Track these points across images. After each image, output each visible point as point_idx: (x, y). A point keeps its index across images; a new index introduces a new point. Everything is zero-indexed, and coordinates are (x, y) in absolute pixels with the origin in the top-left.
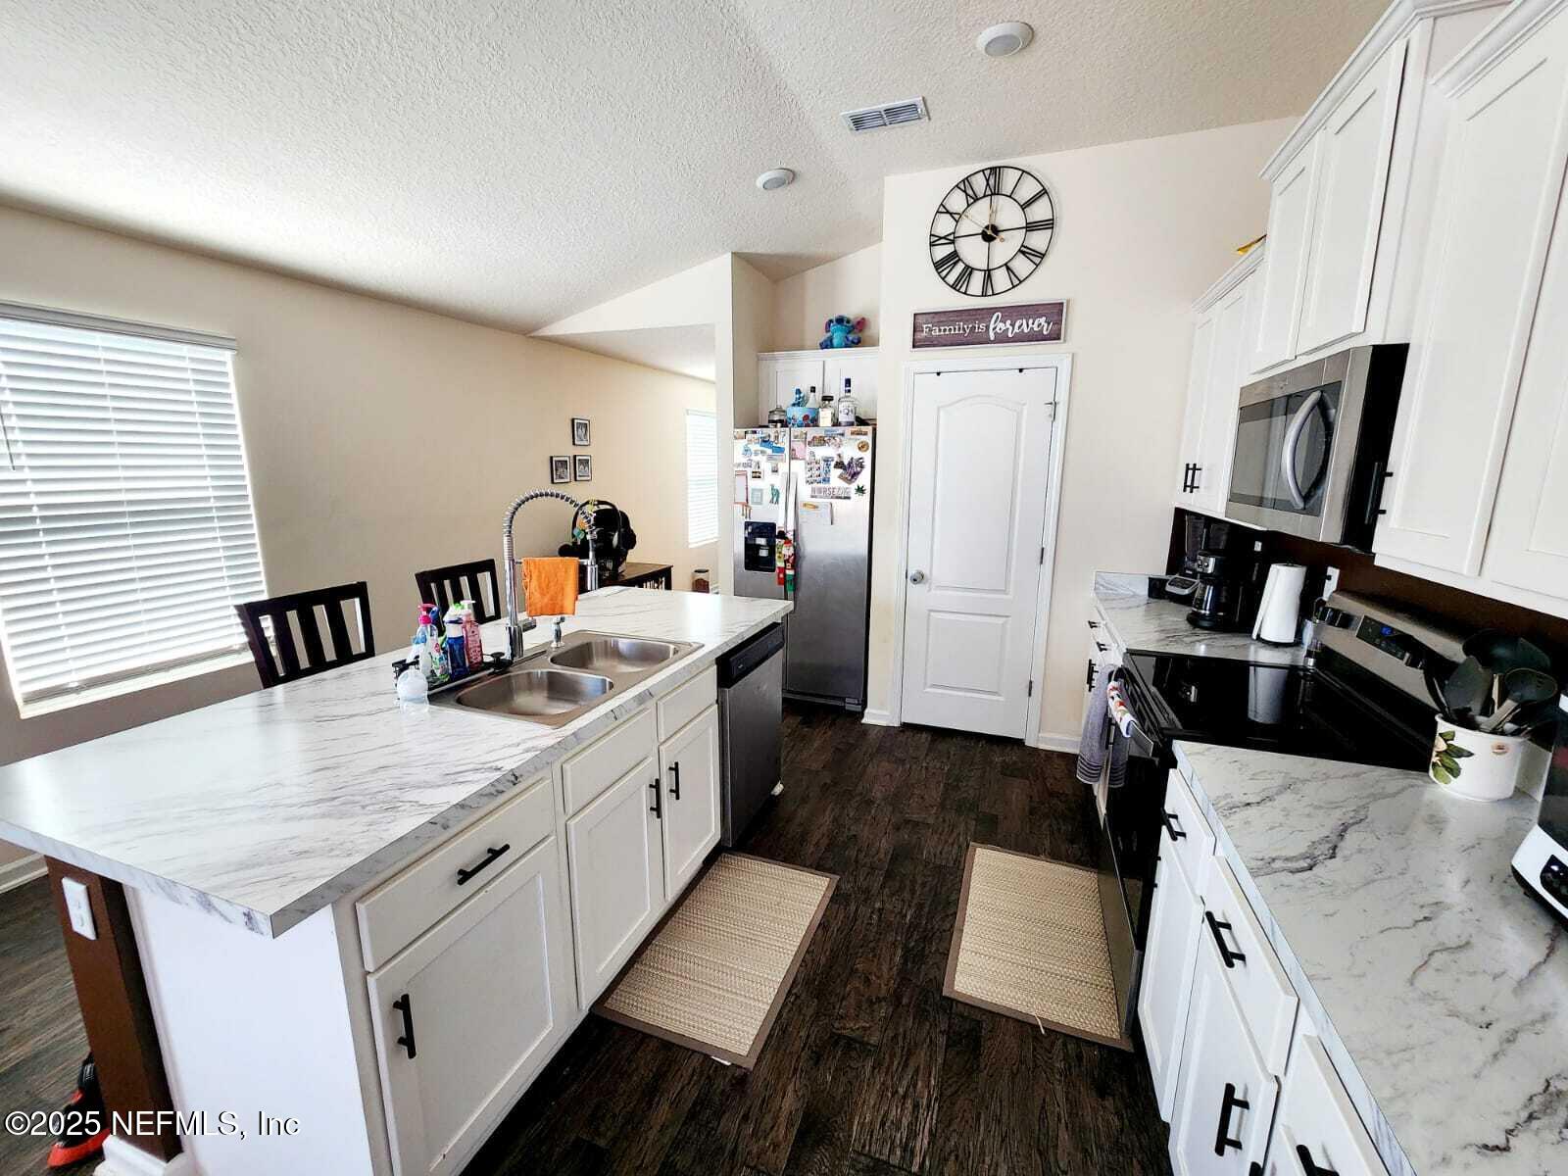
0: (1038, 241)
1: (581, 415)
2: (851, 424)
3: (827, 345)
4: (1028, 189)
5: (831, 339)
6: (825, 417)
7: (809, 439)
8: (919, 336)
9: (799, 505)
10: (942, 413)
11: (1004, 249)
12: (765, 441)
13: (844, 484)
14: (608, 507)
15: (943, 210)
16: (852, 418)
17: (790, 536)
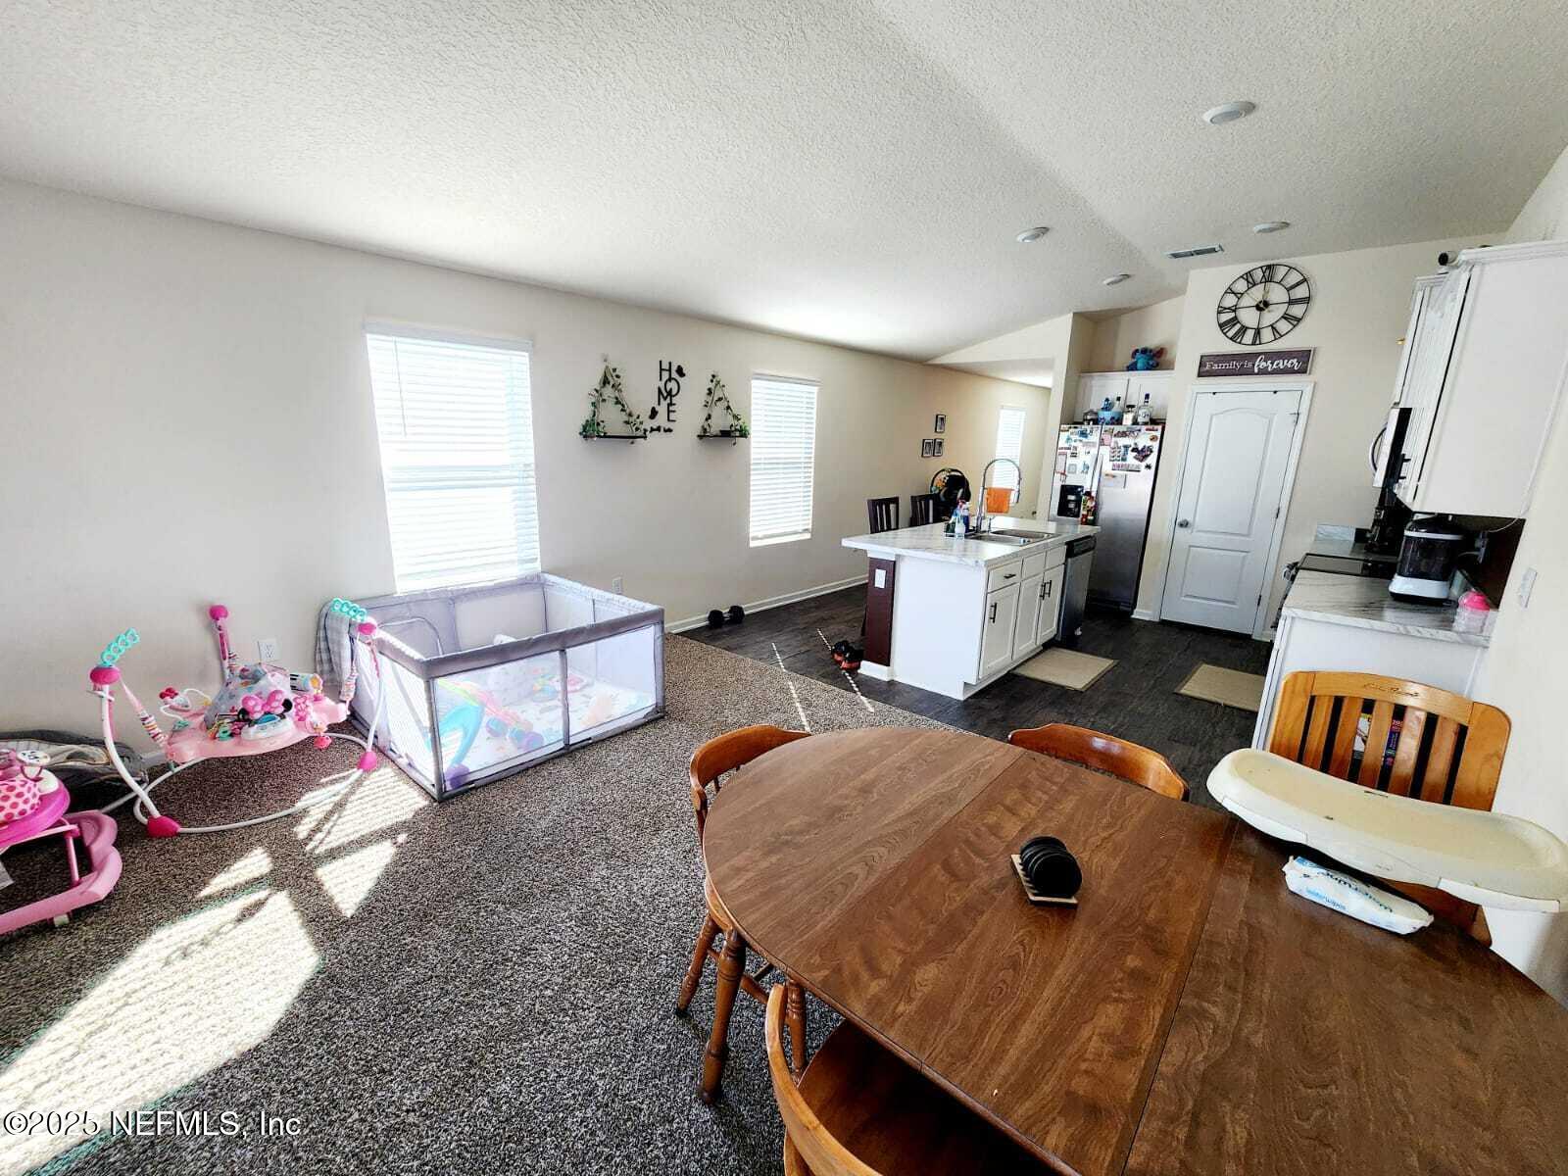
0: (1297, 310)
1: (942, 412)
2: (1145, 424)
3: (1132, 368)
4: (1294, 278)
5: (1135, 364)
6: (1128, 419)
7: (1115, 432)
8: (1202, 370)
9: (1103, 475)
10: (1214, 420)
11: (1270, 316)
12: (1082, 434)
13: (1137, 462)
14: (959, 474)
15: (1230, 291)
16: (1147, 419)
17: (1094, 494)
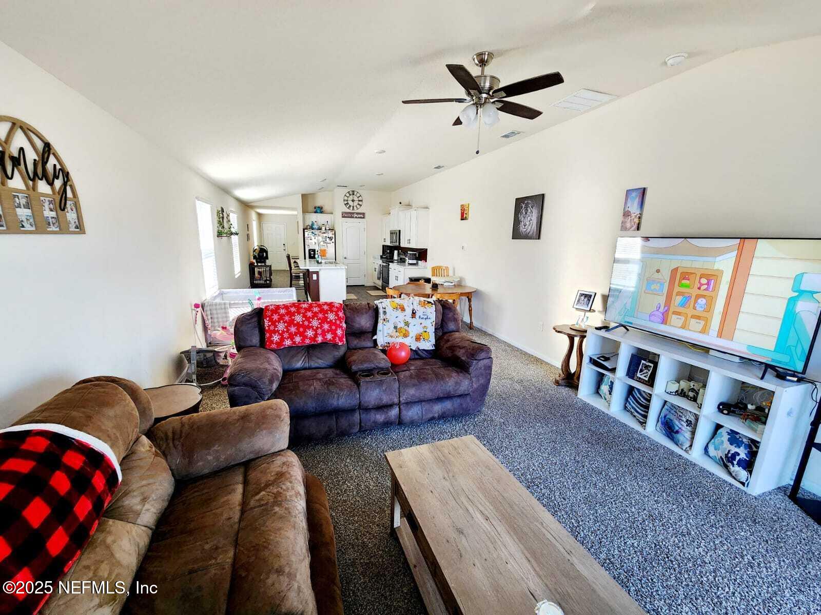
0: (360, 203)
1: (248, 223)
3: (315, 212)
4: (358, 195)
5: (317, 211)
6: (323, 228)
7: (321, 232)
8: (343, 216)
10: (348, 229)
11: (356, 203)
12: (312, 233)
13: (330, 241)
15: (345, 195)
